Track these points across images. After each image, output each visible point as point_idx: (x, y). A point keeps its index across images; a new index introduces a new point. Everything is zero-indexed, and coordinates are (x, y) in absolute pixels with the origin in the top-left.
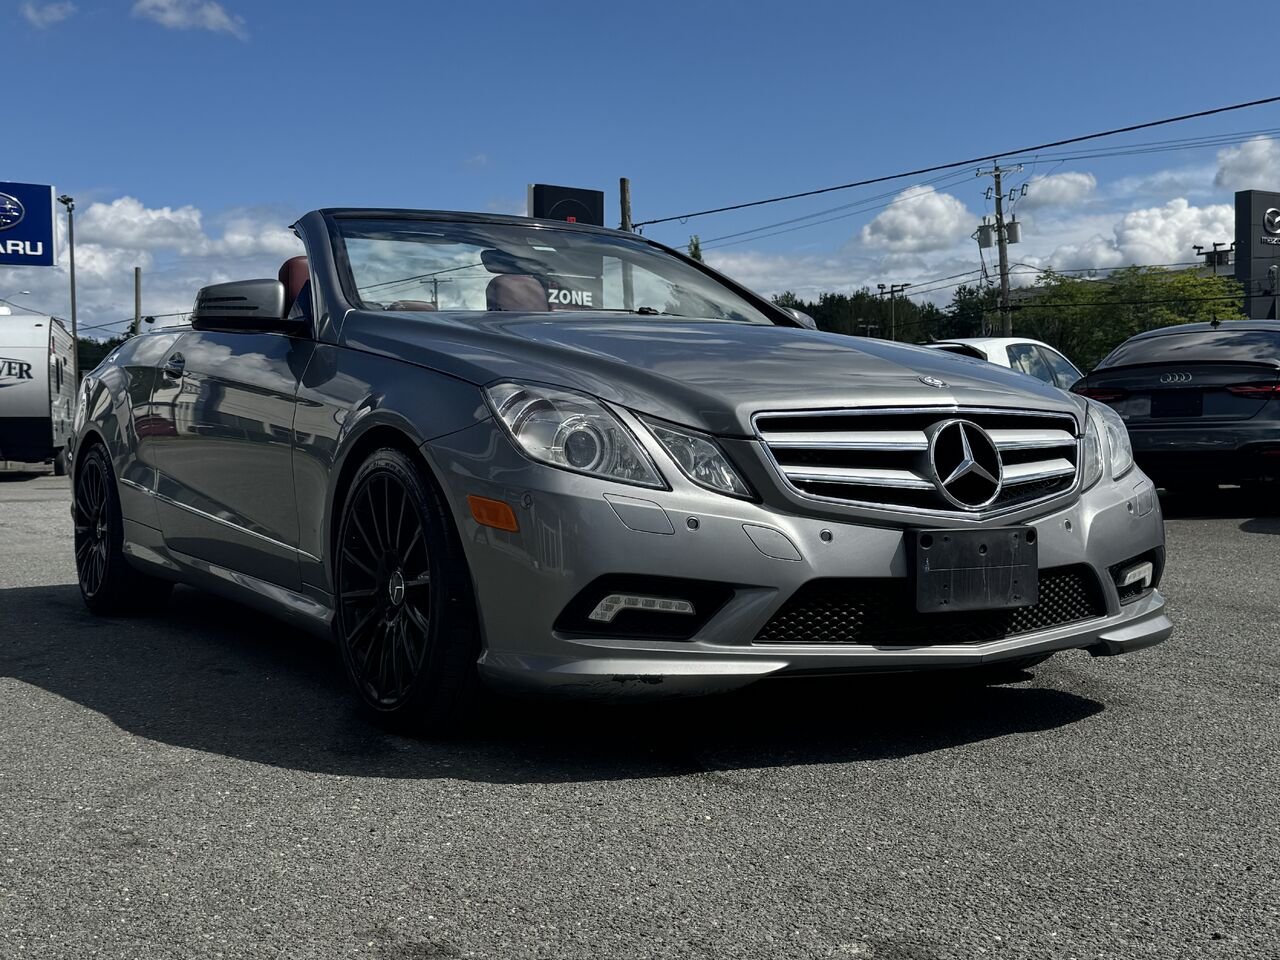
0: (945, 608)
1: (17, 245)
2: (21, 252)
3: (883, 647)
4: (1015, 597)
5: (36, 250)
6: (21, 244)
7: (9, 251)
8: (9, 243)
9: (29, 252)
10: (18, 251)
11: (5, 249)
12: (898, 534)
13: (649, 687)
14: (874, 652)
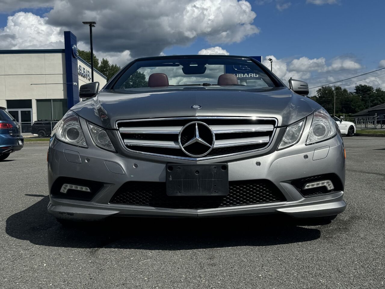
0: (179, 194)
1: (251, 75)
2: (253, 76)
3: (158, 208)
4: (215, 192)
5: (257, 76)
6: (253, 74)
7: (249, 77)
8: (249, 74)
9: (254, 76)
10: (252, 76)
11: (249, 76)
12: (164, 166)
13: (70, 217)
14: (154, 210)
